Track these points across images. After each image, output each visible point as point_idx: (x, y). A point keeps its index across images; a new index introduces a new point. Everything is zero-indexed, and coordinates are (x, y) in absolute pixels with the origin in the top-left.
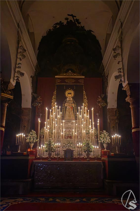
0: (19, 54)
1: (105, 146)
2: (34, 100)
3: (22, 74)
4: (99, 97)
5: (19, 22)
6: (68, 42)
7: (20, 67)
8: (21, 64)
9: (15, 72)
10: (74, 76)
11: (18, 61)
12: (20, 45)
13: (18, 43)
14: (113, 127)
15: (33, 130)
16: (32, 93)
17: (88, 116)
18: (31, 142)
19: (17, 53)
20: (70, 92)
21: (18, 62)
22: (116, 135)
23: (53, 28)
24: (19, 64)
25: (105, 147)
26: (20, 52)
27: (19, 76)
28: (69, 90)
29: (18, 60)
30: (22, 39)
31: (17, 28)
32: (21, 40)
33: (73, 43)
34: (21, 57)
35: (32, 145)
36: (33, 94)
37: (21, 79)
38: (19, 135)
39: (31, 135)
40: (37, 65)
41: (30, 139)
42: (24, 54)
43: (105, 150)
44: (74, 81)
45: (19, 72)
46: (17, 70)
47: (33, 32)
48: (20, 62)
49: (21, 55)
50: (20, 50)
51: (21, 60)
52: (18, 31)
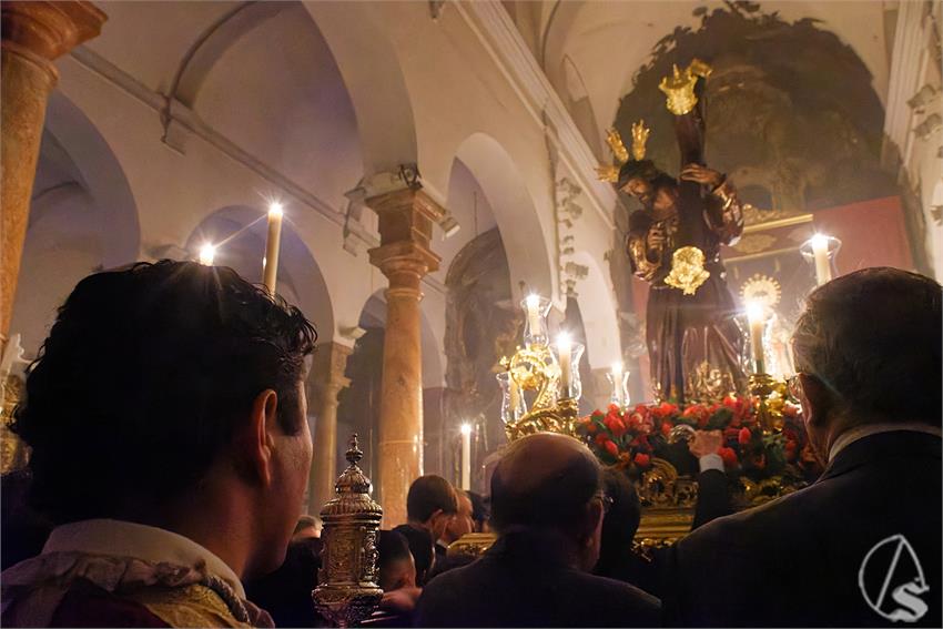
0: (560, 209)
2: (628, 335)
3: (582, 271)
5: (545, 106)
6: (722, 86)
7: (572, 249)
8: (572, 238)
9: (559, 269)
10: (765, 222)
11: (564, 231)
12: (558, 178)
13: (553, 173)
16: (618, 312)
19: (556, 205)
20: (759, 290)
21: (562, 236)
23: (652, 57)
24: (567, 239)
26: (564, 201)
27: (573, 279)
28: (755, 280)
29: (563, 226)
30: (560, 153)
31: (541, 124)
32: (557, 157)
33: (740, 85)
34: (568, 216)
36: (622, 314)
37: (580, 287)
42: (575, 202)
45: (570, 265)
46: (564, 259)
47: (585, 95)
48: (570, 232)
49: (567, 210)
50: (561, 195)
51: (569, 225)
52: (547, 138)
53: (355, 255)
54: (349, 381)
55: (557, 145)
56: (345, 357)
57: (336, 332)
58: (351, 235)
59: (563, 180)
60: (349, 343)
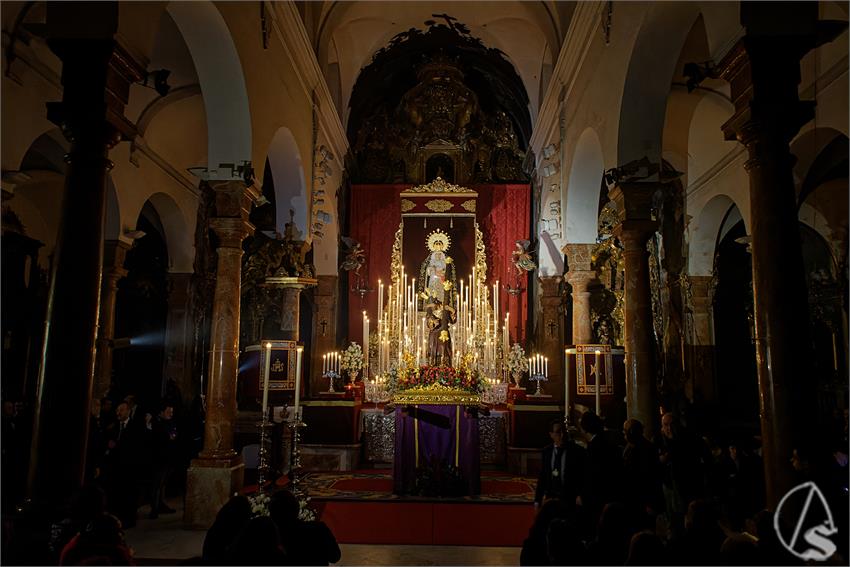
0: (318, 169)
1: (516, 377)
2: (344, 253)
4: (518, 245)
5: (315, 87)
6: (435, 76)
7: (323, 201)
8: (323, 191)
9: (312, 213)
11: (318, 186)
12: (319, 144)
13: (315, 141)
14: (552, 325)
15: (353, 343)
17: (486, 303)
18: (351, 370)
19: (314, 165)
20: (438, 240)
21: (316, 189)
22: (538, 356)
23: (390, 44)
24: (320, 192)
25: (516, 380)
26: (321, 163)
27: (321, 224)
28: (437, 232)
29: (318, 182)
30: (320, 122)
31: (312, 103)
32: (319, 126)
33: (448, 79)
34: (322, 174)
35: (354, 375)
38: (329, 355)
39: (352, 353)
40: (348, 153)
41: (350, 362)
42: (328, 165)
43: (517, 387)
44: (449, 205)
46: (316, 207)
47: (337, 61)
48: (322, 187)
49: (322, 171)
50: (319, 158)
51: (324, 183)
52: (314, 111)
53: (138, 166)
54: (127, 272)
55: (319, 116)
56: (125, 251)
57: (121, 233)
58: (137, 151)
59: (322, 147)
60: (130, 241)
